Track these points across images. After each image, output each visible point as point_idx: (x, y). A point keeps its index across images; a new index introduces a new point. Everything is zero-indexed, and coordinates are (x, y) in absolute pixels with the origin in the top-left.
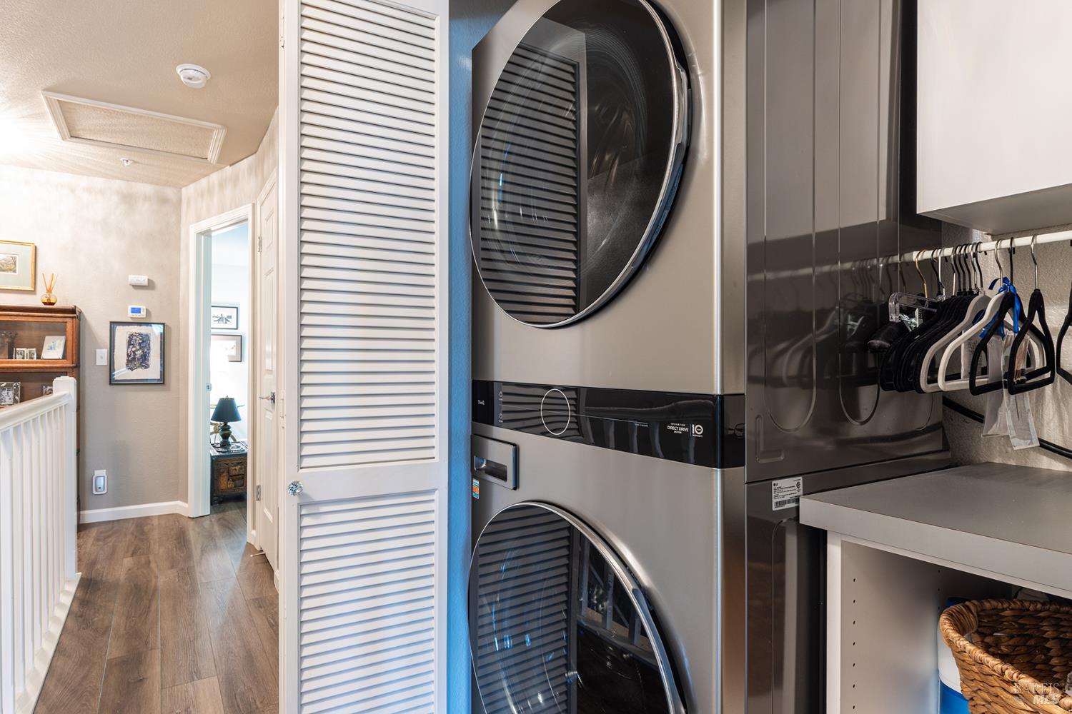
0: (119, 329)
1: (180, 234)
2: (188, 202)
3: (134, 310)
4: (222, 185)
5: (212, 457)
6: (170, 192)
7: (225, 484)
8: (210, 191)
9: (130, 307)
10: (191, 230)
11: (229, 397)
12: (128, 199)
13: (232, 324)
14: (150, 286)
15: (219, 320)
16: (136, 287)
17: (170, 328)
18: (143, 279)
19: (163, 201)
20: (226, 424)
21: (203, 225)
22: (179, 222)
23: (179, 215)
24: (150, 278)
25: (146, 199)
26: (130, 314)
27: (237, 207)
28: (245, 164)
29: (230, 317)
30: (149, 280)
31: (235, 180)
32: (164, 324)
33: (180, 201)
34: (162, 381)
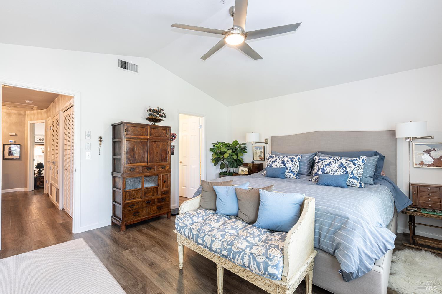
0: (6, 146)
1: (25, 123)
2: (28, 115)
3: (11, 141)
4: (37, 114)
5: (35, 177)
6: (22, 113)
7: (38, 183)
8: (34, 114)
9: (9, 141)
10: (29, 123)
11: (41, 162)
12: (9, 114)
13: (44, 141)
14: (16, 135)
15: (39, 140)
16: (11, 136)
17: (22, 146)
18: (14, 134)
19: (20, 114)
20: (40, 169)
21: (33, 122)
22: (25, 120)
23: (25, 118)
24: (16, 133)
25: (14, 114)
26: (9, 142)
27: (41, 120)
28: (44, 110)
29: (43, 139)
30: (15, 134)
31: (41, 114)
32: (20, 145)
33: (25, 115)
34: (20, 158)
